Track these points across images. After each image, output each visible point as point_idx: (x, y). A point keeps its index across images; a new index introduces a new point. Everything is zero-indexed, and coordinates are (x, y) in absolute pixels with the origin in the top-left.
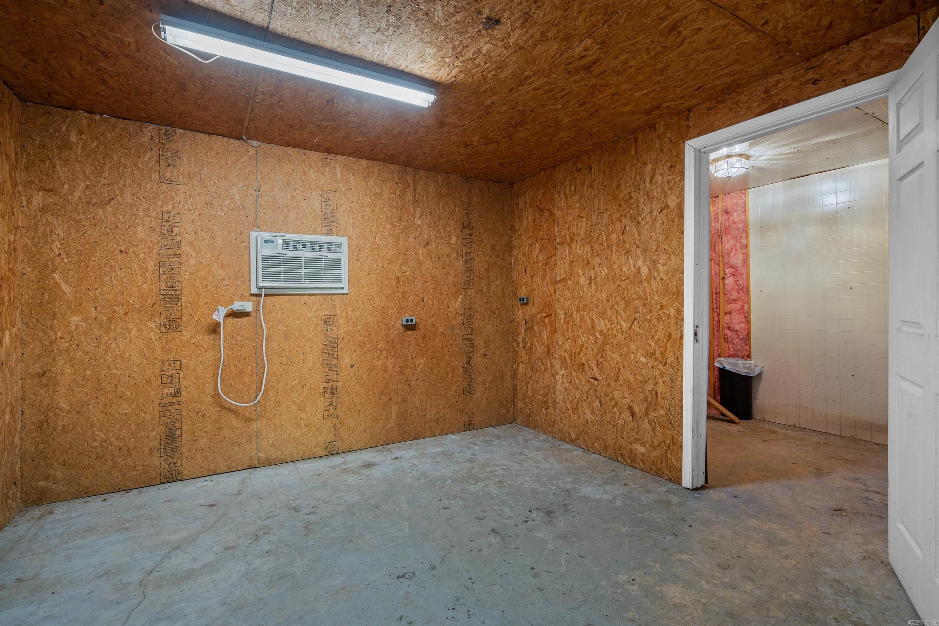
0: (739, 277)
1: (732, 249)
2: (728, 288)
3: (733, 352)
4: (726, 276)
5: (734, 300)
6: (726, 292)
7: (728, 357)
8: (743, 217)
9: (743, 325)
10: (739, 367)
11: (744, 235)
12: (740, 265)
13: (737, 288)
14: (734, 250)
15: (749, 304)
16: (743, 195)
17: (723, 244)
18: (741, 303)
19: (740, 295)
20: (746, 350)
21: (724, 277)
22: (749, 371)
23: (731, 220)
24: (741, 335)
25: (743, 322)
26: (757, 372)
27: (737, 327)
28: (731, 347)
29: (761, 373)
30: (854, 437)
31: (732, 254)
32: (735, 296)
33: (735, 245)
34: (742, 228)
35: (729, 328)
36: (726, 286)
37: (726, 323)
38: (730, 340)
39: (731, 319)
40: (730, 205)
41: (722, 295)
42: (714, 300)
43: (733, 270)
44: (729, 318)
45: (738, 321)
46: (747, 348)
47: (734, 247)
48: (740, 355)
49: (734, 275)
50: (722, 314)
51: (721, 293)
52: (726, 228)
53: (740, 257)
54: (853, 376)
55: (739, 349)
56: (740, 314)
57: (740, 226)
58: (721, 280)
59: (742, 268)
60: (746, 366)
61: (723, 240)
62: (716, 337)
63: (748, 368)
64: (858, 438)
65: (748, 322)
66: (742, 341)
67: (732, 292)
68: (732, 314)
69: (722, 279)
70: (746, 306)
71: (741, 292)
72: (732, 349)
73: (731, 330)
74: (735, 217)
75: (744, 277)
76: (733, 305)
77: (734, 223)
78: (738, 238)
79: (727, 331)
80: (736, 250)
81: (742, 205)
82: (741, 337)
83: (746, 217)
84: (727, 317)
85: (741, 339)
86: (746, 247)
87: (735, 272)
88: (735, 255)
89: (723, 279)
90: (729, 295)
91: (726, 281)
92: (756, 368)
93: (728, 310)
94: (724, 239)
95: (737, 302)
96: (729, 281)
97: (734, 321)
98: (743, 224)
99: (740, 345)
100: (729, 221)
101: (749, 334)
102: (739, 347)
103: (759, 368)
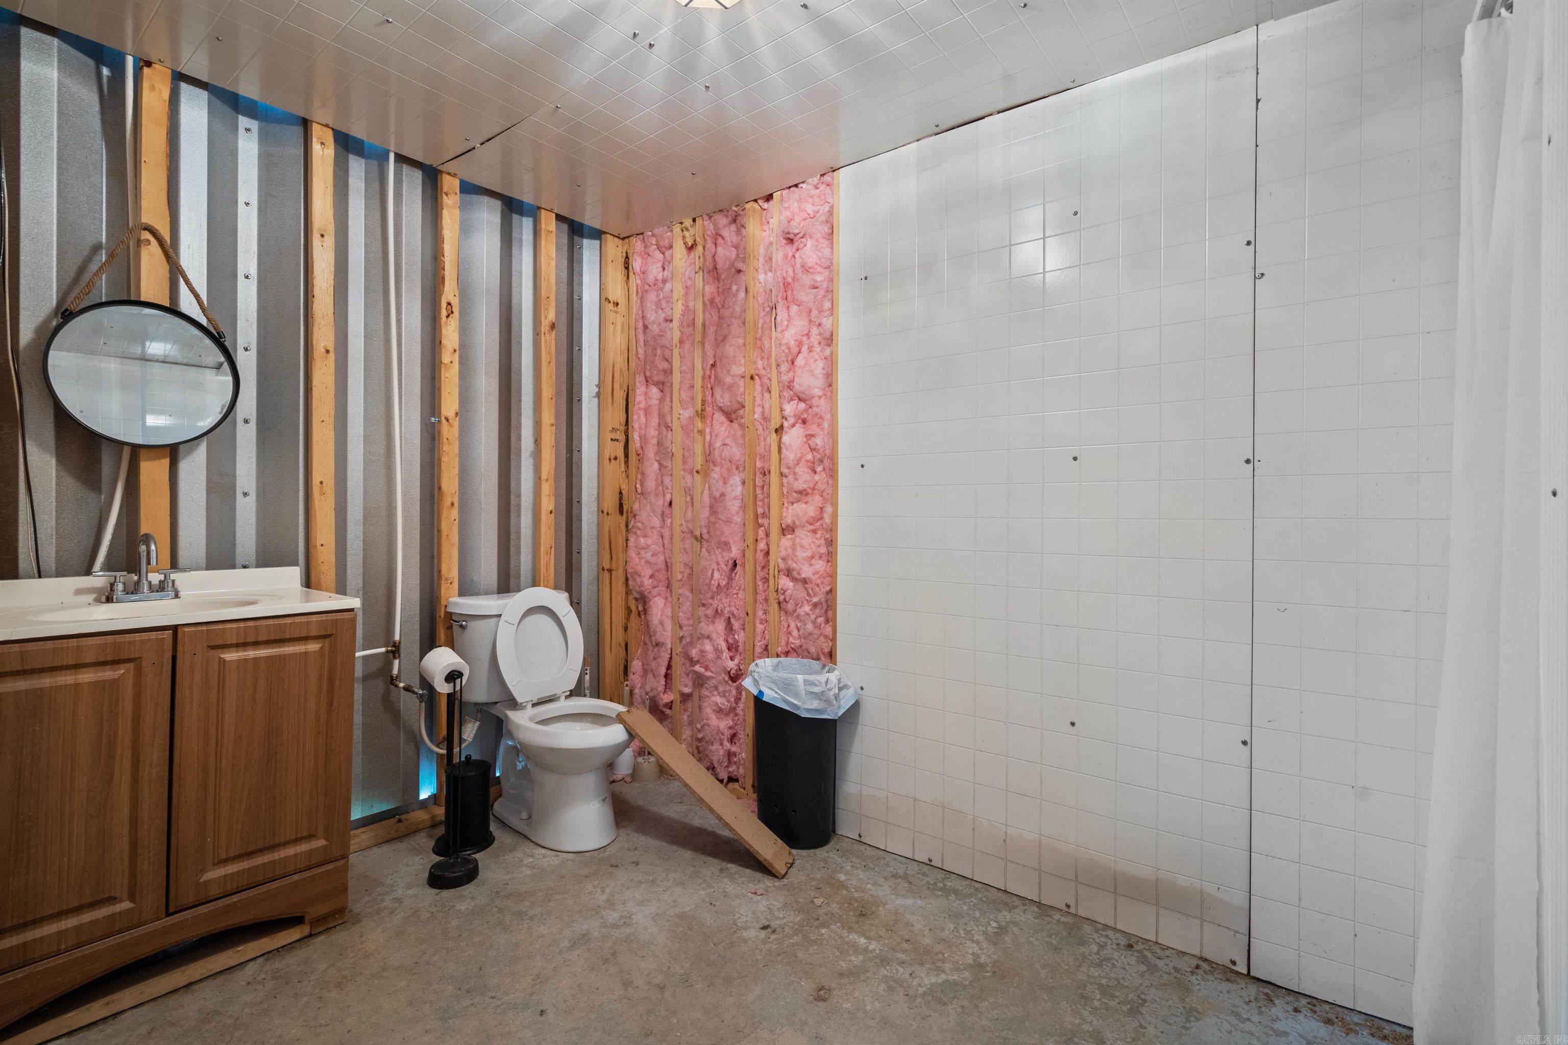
0: (814, 427)
1: (800, 344)
2: (790, 456)
3: (797, 642)
4: (786, 424)
5: (803, 493)
6: (785, 471)
7: (787, 654)
8: (827, 252)
9: (820, 565)
10: (796, 695)
11: (827, 305)
12: (818, 392)
13: (810, 457)
14: (805, 349)
15: (835, 505)
16: (828, 191)
17: (779, 329)
18: (817, 500)
19: (817, 477)
20: (826, 637)
21: (782, 427)
22: (822, 706)
23: (799, 261)
24: (815, 594)
25: (820, 557)
26: (846, 704)
27: (807, 571)
28: (793, 625)
29: (856, 707)
30: (1072, 910)
31: (800, 361)
32: (803, 478)
33: (808, 335)
34: (825, 285)
35: (789, 573)
36: (784, 451)
37: (783, 559)
38: (790, 606)
39: (794, 548)
40: (798, 219)
41: (774, 478)
42: (759, 491)
43: (802, 406)
44: (789, 544)
45: (809, 554)
46: (828, 630)
47: (805, 339)
48: (813, 650)
49: (804, 422)
50: (775, 531)
51: (772, 471)
52: (786, 285)
53: (819, 367)
54: (1073, 724)
55: (811, 634)
56: (814, 532)
57: (819, 278)
58: (774, 435)
59: (822, 401)
60: (816, 689)
61: (778, 318)
62: (760, 597)
63: (819, 696)
64: (1082, 913)
65: (830, 557)
66: (817, 611)
67: (797, 470)
68: (797, 532)
69: (776, 431)
70: (829, 509)
71: (819, 469)
72: (795, 633)
73: (794, 579)
74: (809, 253)
75: (826, 425)
76: (799, 508)
77: (806, 270)
78: (814, 313)
79: (785, 582)
80: (810, 350)
81: (823, 218)
82: (815, 600)
83: (832, 253)
84: (786, 542)
85: (815, 605)
86: (829, 340)
87: (806, 411)
88: (807, 364)
89: (779, 430)
90: (791, 478)
91: (786, 439)
92: (843, 693)
93: (789, 521)
94: (782, 315)
95: (809, 498)
96: (794, 437)
97: (801, 554)
98: (826, 273)
99: (814, 622)
100: (793, 266)
101: (832, 592)
102: (810, 626)
103: (850, 692)
